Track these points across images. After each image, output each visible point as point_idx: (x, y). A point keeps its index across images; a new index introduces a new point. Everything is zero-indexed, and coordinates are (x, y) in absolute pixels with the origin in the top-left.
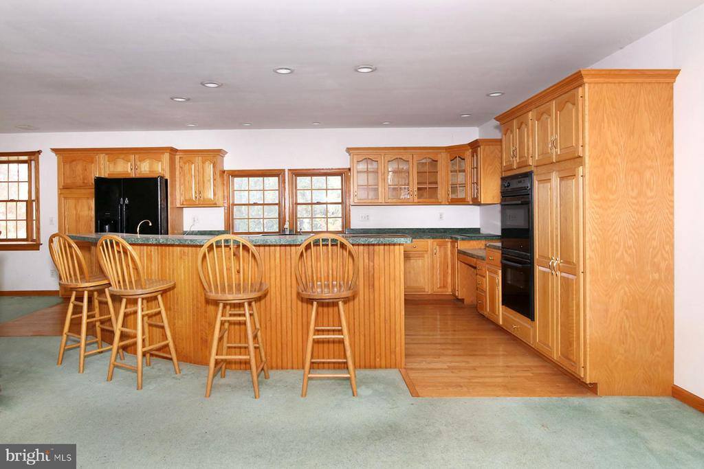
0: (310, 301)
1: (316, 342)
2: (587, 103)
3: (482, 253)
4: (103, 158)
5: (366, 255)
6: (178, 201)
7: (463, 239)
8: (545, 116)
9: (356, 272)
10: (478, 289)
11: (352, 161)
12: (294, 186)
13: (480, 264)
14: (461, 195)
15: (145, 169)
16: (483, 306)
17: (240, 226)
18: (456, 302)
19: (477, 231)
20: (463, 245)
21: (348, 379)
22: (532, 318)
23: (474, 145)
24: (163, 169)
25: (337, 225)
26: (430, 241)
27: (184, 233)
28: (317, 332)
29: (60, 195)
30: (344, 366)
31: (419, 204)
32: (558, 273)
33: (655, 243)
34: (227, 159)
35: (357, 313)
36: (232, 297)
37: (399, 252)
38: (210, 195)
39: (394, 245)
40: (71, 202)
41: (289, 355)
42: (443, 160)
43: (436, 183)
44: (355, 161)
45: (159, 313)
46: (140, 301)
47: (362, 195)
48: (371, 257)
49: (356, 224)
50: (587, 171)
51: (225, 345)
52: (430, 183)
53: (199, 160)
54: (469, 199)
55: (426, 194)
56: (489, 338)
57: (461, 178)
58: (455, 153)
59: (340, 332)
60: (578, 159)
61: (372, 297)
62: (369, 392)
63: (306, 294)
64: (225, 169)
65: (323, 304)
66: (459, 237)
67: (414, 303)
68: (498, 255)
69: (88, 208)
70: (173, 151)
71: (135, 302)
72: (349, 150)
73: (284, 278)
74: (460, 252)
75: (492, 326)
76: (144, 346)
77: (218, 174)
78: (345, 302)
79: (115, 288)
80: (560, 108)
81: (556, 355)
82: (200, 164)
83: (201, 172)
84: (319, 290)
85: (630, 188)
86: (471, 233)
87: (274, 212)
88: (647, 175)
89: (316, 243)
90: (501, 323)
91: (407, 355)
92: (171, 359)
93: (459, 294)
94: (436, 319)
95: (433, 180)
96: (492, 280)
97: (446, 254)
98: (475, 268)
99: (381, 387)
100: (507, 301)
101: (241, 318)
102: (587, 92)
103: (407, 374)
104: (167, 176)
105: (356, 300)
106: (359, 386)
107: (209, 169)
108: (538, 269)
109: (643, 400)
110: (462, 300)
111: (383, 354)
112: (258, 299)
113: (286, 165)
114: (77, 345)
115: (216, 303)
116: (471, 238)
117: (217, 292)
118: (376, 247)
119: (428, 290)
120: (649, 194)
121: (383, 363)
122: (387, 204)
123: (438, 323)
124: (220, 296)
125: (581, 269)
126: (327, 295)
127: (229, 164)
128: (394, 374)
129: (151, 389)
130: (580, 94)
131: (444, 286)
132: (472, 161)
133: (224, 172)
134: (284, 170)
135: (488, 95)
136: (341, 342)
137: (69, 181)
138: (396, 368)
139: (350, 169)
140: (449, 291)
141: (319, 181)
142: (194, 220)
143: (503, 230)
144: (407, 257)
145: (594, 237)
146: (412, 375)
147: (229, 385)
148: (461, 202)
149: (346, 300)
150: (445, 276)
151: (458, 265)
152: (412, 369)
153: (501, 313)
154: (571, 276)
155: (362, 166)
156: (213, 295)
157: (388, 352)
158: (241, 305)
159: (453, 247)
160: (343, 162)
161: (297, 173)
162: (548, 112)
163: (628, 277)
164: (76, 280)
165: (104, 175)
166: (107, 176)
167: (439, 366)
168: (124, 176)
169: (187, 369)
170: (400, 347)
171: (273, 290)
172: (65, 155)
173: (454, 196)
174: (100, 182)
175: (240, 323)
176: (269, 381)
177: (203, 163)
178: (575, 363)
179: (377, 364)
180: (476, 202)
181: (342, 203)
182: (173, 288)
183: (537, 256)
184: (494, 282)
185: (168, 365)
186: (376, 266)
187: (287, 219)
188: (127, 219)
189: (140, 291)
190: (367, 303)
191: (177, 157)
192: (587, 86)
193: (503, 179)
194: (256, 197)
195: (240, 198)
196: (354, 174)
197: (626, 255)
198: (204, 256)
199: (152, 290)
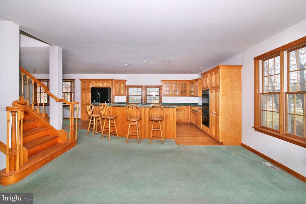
0: (152, 121)
1: (153, 131)
2: (220, 73)
3: (198, 110)
4: (93, 82)
5: (166, 110)
6: (113, 94)
7: (193, 106)
8: (212, 75)
9: (164, 114)
10: (197, 120)
11: (162, 84)
12: (146, 90)
13: (197, 113)
14: (193, 94)
15: (105, 85)
16: (197, 125)
17: (130, 101)
18: (191, 124)
19: (198, 104)
20: (193, 108)
21: (161, 140)
22: (209, 127)
23: (196, 80)
24: (110, 85)
25: (158, 102)
26: (184, 107)
27: (115, 103)
28: (153, 129)
29: (81, 92)
30: (160, 138)
31: (181, 96)
32: (214, 115)
33: (237, 108)
34: (127, 82)
35: (163, 124)
36: (133, 120)
37: (175, 109)
38: (123, 93)
39: (174, 108)
40: (84, 94)
41: (146, 135)
42: (188, 83)
43: (186, 90)
44: (163, 84)
45: (114, 123)
46: (109, 120)
47: (165, 93)
48: (168, 110)
49: (163, 101)
50: (220, 90)
51: (130, 132)
52: (184, 90)
53: (120, 82)
54: (195, 95)
55: (183, 93)
56: (199, 133)
57: (193, 89)
58: (191, 82)
59: (160, 129)
60: (219, 87)
61: (167, 120)
62: (166, 144)
63: (151, 119)
64: (127, 85)
65: (155, 122)
66: (192, 106)
67: (178, 124)
68: (201, 111)
69: (89, 96)
70: (112, 80)
71: (108, 120)
72: (161, 80)
73: (145, 115)
74: (193, 110)
75: (200, 130)
76: (110, 131)
77: (125, 86)
78: (160, 122)
79: (103, 117)
80: (215, 74)
81: (214, 136)
82: (120, 84)
83: (120, 86)
84: (154, 118)
85: (231, 94)
86: (196, 105)
87: (140, 97)
88: (235, 91)
89: (154, 107)
90: (202, 129)
91: (176, 136)
92: (116, 135)
93: (192, 122)
94: (185, 128)
95: (185, 89)
96: (200, 117)
97: (188, 111)
98: (196, 114)
99: (169, 143)
100: (203, 123)
101: (136, 125)
102: (220, 71)
103: (176, 141)
104: (111, 87)
105: (164, 121)
106: (164, 142)
107: (122, 85)
108: (210, 114)
109: (233, 146)
110: (193, 123)
111: (170, 135)
112: (139, 120)
113: (144, 84)
114: (93, 131)
115: (129, 121)
116: (195, 106)
117: (129, 118)
118: (169, 108)
119: (183, 120)
120: (236, 96)
121: (170, 138)
122: (172, 96)
123: (186, 129)
124: (130, 119)
125: (219, 114)
126: (156, 119)
127: (128, 84)
128: (173, 140)
129: (112, 142)
130: (219, 71)
131: (188, 119)
132: (196, 85)
133: (126, 86)
134: (143, 86)
135: (199, 67)
136: (160, 131)
137: (84, 88)
138: (173, 139)
139: (162, 86)
140: (189, 121)
141: (153, 89)
142: (118, 99)
143: (202, 104)
144: (177, 110)
145: (222, 107)
146: (177, 140)
147: (132, 141)
148: (193, 96)
149: (161, 121)
150: (188, 116)
151: (192, 113)
152: (177, 139)
153: (202, 126)
154: (217, 116)
155: (165, 85)
156: (128, 119)
157: (171, 135)
158: (135, 121)
159: (190, 108)
160: (160, 84)
161: (147, 87)
162: (212, 74)
163: (230, 116)
164: (93, 115)
165: (94, 86)
166: (94, 87)
167: (185, 139)
168: (99, 87)
169: (120, 138)
170: (175, 134)
171: (142, 118)
172: (83, 81)
173: (191, 94)
174: (93, 88)
175: (135, 126)
176: (142, 141)
177: (121, 83)
178: (218, 138)
179: (169, 138)
180: (197, 96)
181: (159, 95)
182: (117, 117)
183: (210, 111)
184: (201, 118)
185: (116, 137)
186: (169, 113)
187: (144, 100)
188: (100, 99)
189: (110, 118)
190: (166, 123)
191: (114, 82)
192: (220, 69)
193: (202, 91)
194: (135, 93)
195: (131, 93)
196: (163, 87)
197: (230, 111)
198: (127, 109)
199: (112, 118)
